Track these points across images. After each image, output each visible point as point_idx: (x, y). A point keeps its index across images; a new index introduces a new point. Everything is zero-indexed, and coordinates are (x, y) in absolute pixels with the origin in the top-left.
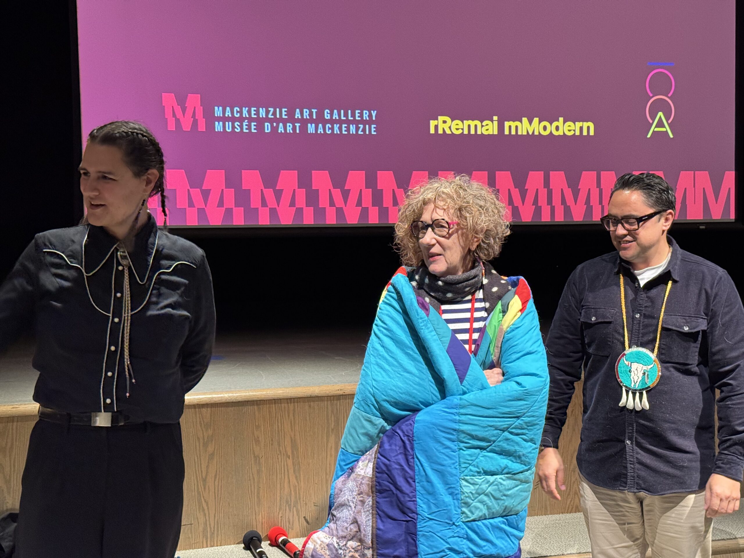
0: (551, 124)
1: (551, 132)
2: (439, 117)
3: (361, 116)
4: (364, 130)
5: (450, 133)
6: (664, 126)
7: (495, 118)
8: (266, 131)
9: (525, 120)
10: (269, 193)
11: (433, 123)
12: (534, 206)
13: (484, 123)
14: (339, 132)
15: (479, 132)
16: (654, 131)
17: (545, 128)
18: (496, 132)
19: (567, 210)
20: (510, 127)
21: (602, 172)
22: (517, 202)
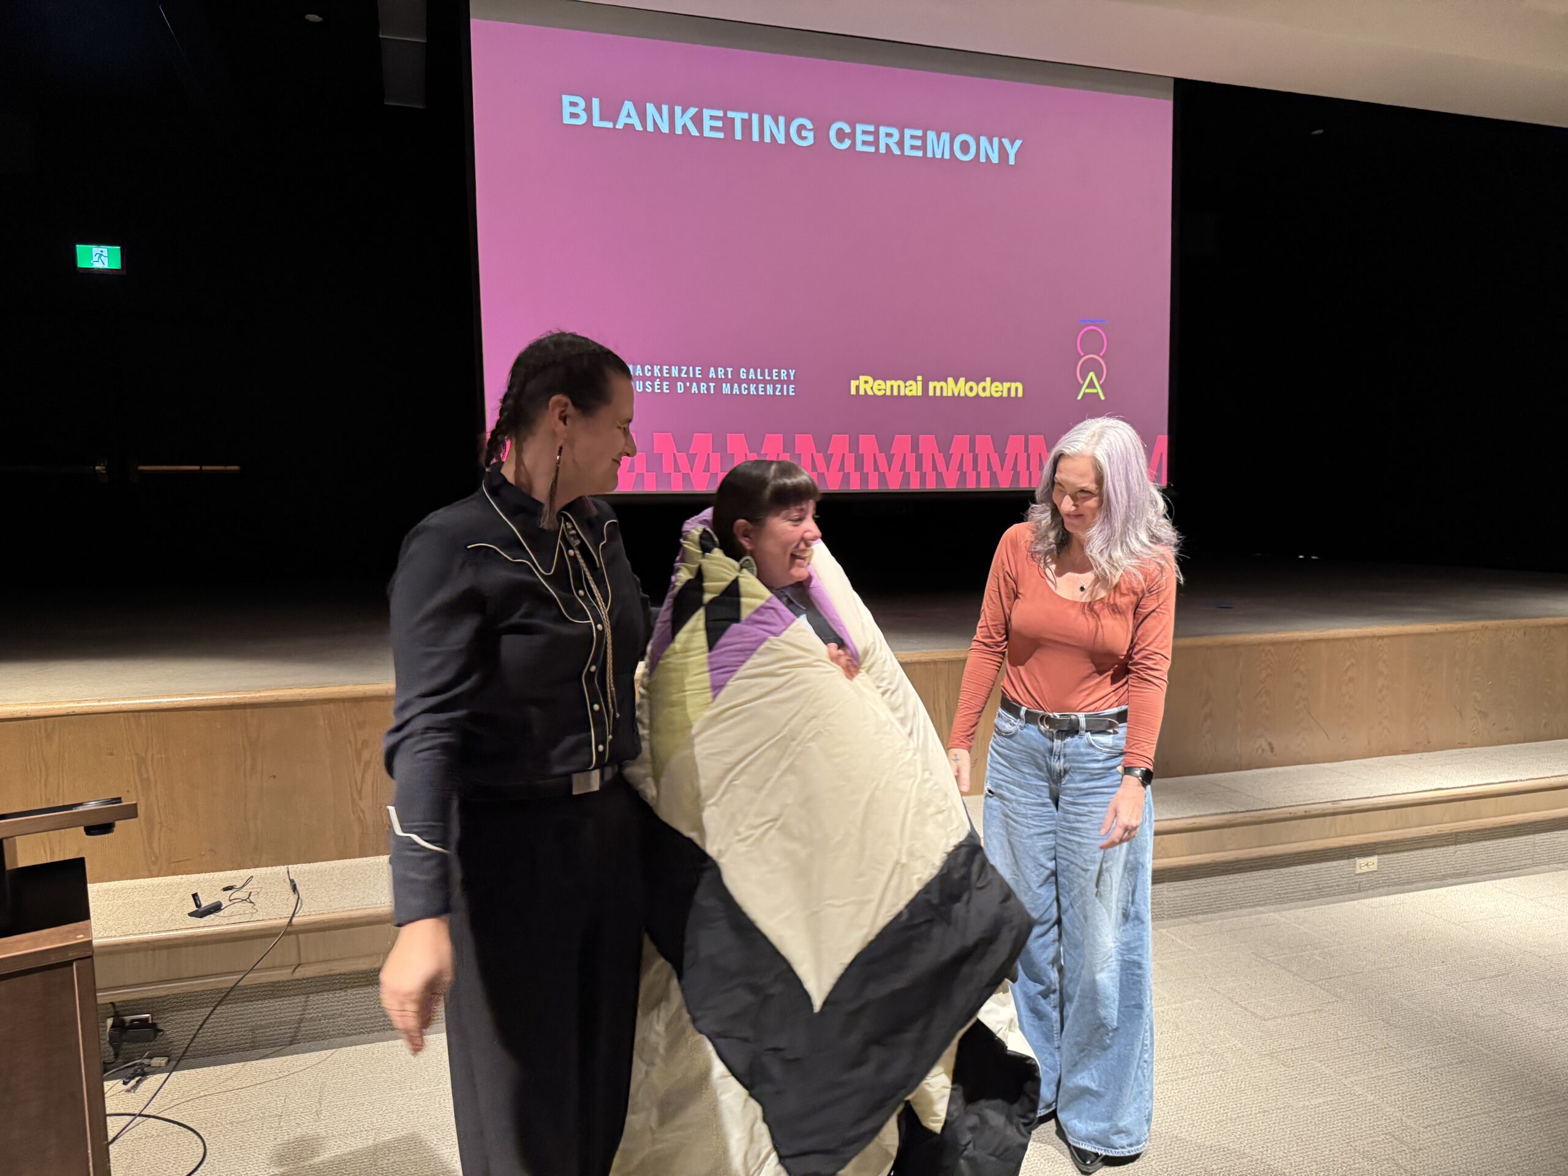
0: (978, 384)
1: (977, 394)
2: (861, 377)
3: (779, 376)
4: (782, 390)
5: (872, 394)
6: (1095, 387)
7: (919, 378)
8: (679, 391)
9: (950, 380)
10: (681, 456)
11: (854, 383)
12: (959, 472)
13: (908, 383)
14: (755, 393)
15: (902, 394)
16: (1085, 394)
17: (971, 389)
18: (920, 393)
19: (993, 477)
20: (935, 387)
21: (1030, 436)
22: (941, 467)
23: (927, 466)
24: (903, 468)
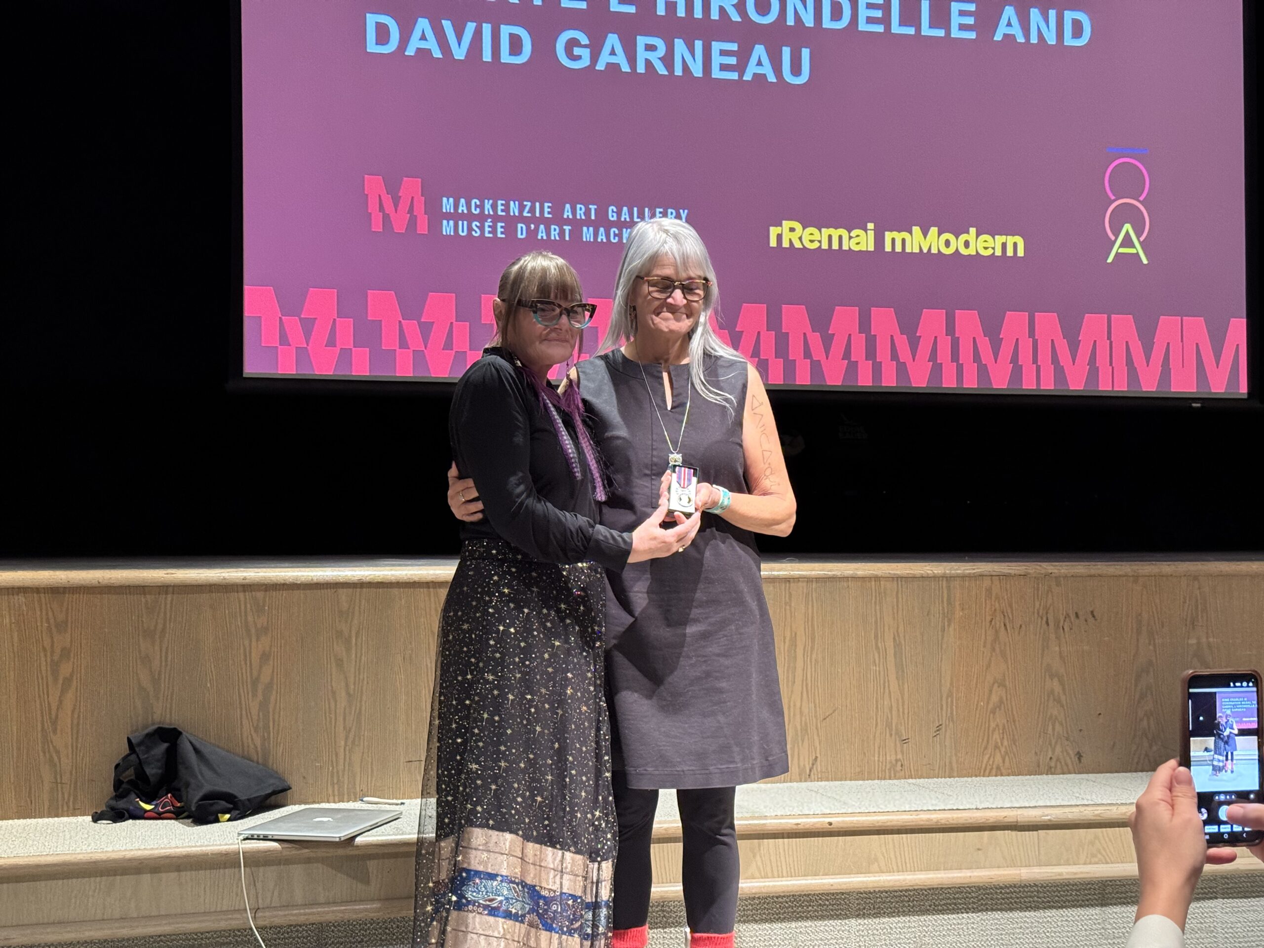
0: (957, 238)
1: (957, 250)
2: (784, 223)
5: (801, 247)
6: (1133, 246)
7: (871, 226)
8: (519, 236)
9: (916, 230)
11: (774, 231)
13: (853, 233)
15: (845, 247)
16: (1117, 254)
17: (947, 243)
18: (871, 248)
19: (983, 370)
20: (893, 240)
21: (1036, 313)
22: (904, 354)
23: (883, 354)
24: (847, 355)
